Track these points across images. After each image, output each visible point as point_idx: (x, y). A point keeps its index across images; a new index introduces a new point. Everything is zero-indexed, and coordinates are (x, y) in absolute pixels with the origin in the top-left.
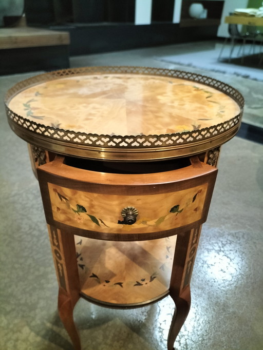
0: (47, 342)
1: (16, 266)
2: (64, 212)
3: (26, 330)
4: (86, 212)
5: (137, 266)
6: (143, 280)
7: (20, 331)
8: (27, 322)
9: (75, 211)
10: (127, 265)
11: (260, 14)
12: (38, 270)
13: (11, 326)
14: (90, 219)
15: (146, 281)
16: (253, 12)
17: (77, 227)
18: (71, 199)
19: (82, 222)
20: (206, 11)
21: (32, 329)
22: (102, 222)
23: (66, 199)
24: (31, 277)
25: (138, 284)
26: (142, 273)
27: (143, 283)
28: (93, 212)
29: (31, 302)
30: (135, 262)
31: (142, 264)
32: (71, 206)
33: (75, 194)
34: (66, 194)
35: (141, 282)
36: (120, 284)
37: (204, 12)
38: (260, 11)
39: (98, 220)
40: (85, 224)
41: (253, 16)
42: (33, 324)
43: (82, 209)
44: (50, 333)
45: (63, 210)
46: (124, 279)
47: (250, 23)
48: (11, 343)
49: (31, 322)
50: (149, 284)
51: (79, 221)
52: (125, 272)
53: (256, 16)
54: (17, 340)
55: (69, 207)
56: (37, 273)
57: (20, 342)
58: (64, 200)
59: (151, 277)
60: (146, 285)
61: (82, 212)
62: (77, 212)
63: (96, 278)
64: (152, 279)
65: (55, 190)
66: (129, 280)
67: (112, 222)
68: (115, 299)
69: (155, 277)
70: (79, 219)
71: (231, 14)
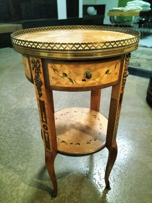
0: (36, 189)
1: (11, 151)
2: (56, 79)
3: (23, 184)
4: (67, 76)
5: (86, 135)
6: (91, 141)
7: (19, 185)
8: (23, 180)
9: (61, 77)
10: (80, 135)
11: (126, 10)
12: (24, 152)
13: (13, 184)
14: (69, 80)
15: (92, 141)
16: (122, 9)
17: (62, 86)
18: (60, 70)
19: (65, 83)
20: (96, 11)
21: (26, 184)
22: (75, 81)
23: (57, 71)
24: (20, 156)
25: (88, 143)
26: (89, 137)
27: (91, 142)
28: (70, 76)
29: (23, 169)
30: (84, 133)
31: (88, 133)
32: (60, 75)
33: (62, 67)
34: (57, 68)
35: (90, 142)
36: (79, 144)
37: (95, 11)
38: (126, 8)
39: (73, 80)
40: (66, 84)
41: (122, 11)
42: (26, 181)
43: (65, 75)
44: (37, 184)
45: (55, 78)
46: (80, 141)
47: (121, 15)
48: (15, 193)
49: (25, 180)
50: (94, 142)
51: (63, 83)
52: (80, 138)
53: (124, 11)
54: (18, 190)
55: (58, 75)
56: (23, 154)
57: (20, 191)
58: (56, 72)
59: (95, 139)
60: (93, 143)
61: (65, 77)
62: (63, 77)
63: (65, 143)
64: (95, 140)
65: (52, 67)
66: (83, 142)
67: (79, 80)
68: (77, 151)
69: (96, 139)
70: (64, 81)
71: (110, 11)
